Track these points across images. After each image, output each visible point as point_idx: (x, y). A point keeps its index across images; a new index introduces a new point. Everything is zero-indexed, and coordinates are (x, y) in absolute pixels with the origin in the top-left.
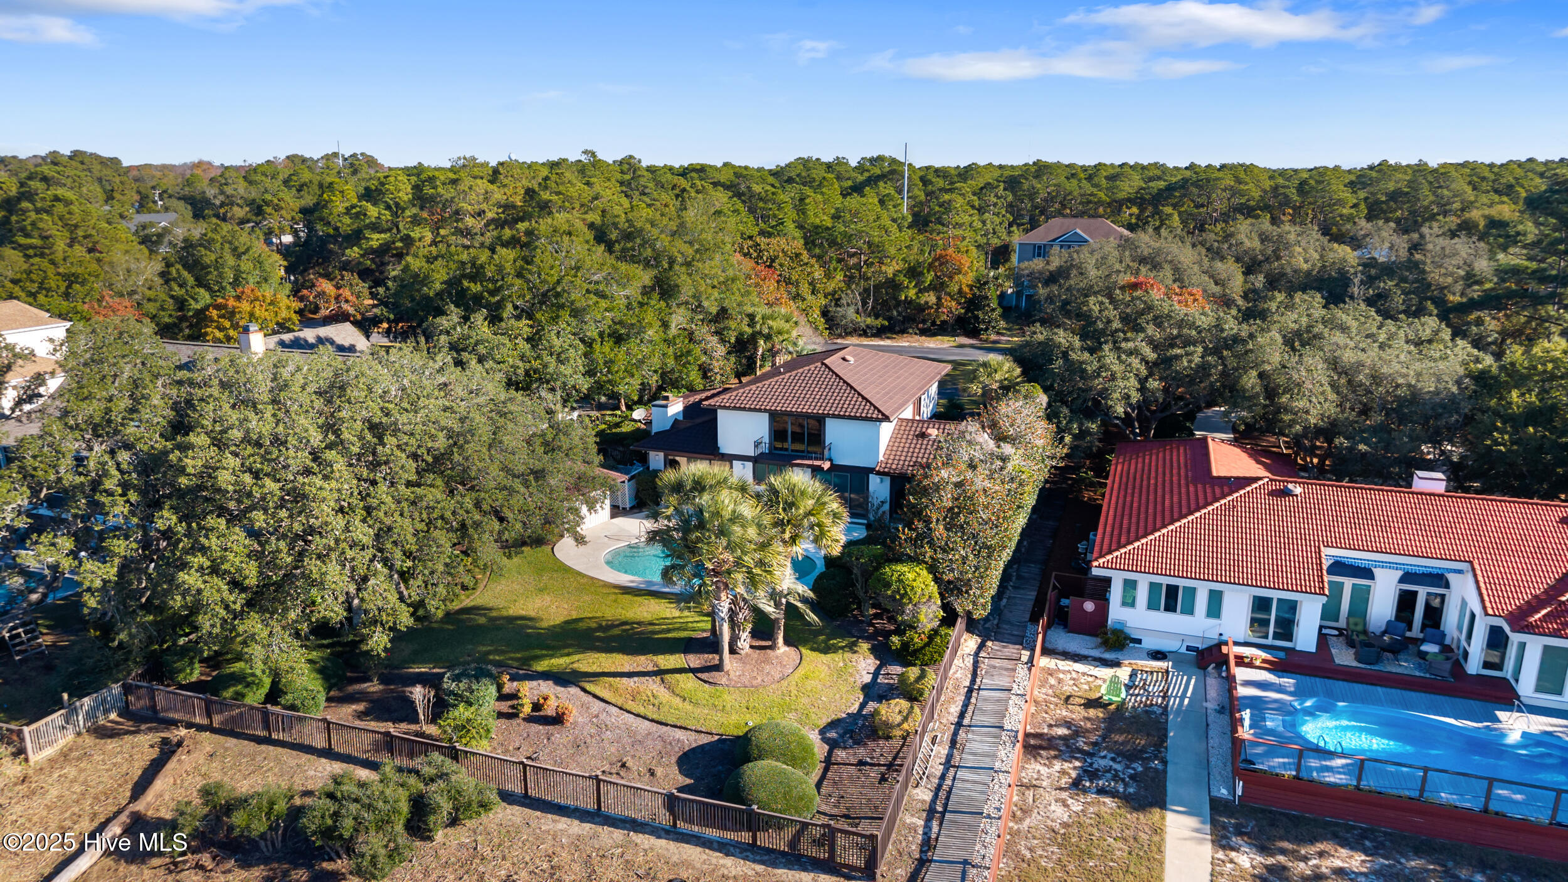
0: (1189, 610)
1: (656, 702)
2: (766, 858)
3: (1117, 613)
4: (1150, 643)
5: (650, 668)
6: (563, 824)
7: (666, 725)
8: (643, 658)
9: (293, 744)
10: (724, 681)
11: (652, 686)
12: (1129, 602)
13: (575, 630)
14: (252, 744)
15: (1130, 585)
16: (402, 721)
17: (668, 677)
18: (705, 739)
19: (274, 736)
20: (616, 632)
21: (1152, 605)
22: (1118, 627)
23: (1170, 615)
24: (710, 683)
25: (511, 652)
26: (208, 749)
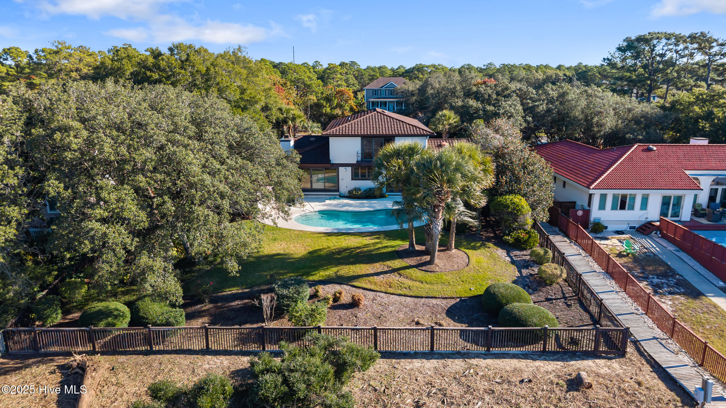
0: (632, 208)
1: (406, 286)
2: (556, 357)
3: (596, 214)
4: (611, 228)
5: (386, 269)
6: (417, 363)
7: (422, 297)
8: (377, 264)
9: (176, 350)
10: (437, 269)
11: (394, 278)
12: (602, 207)
13: (320, 256)
14: (141, 356)
15: (603, 197)
16: (245, 323)
17: (402, 272)
18: (453, 302)
19: (156, 348)
20: (344, 254)
21: (614, 208)
22: (596, 221)
23: (622, 211)
24: (430, 272)
25: (288, 273)
26: (107, 366)
